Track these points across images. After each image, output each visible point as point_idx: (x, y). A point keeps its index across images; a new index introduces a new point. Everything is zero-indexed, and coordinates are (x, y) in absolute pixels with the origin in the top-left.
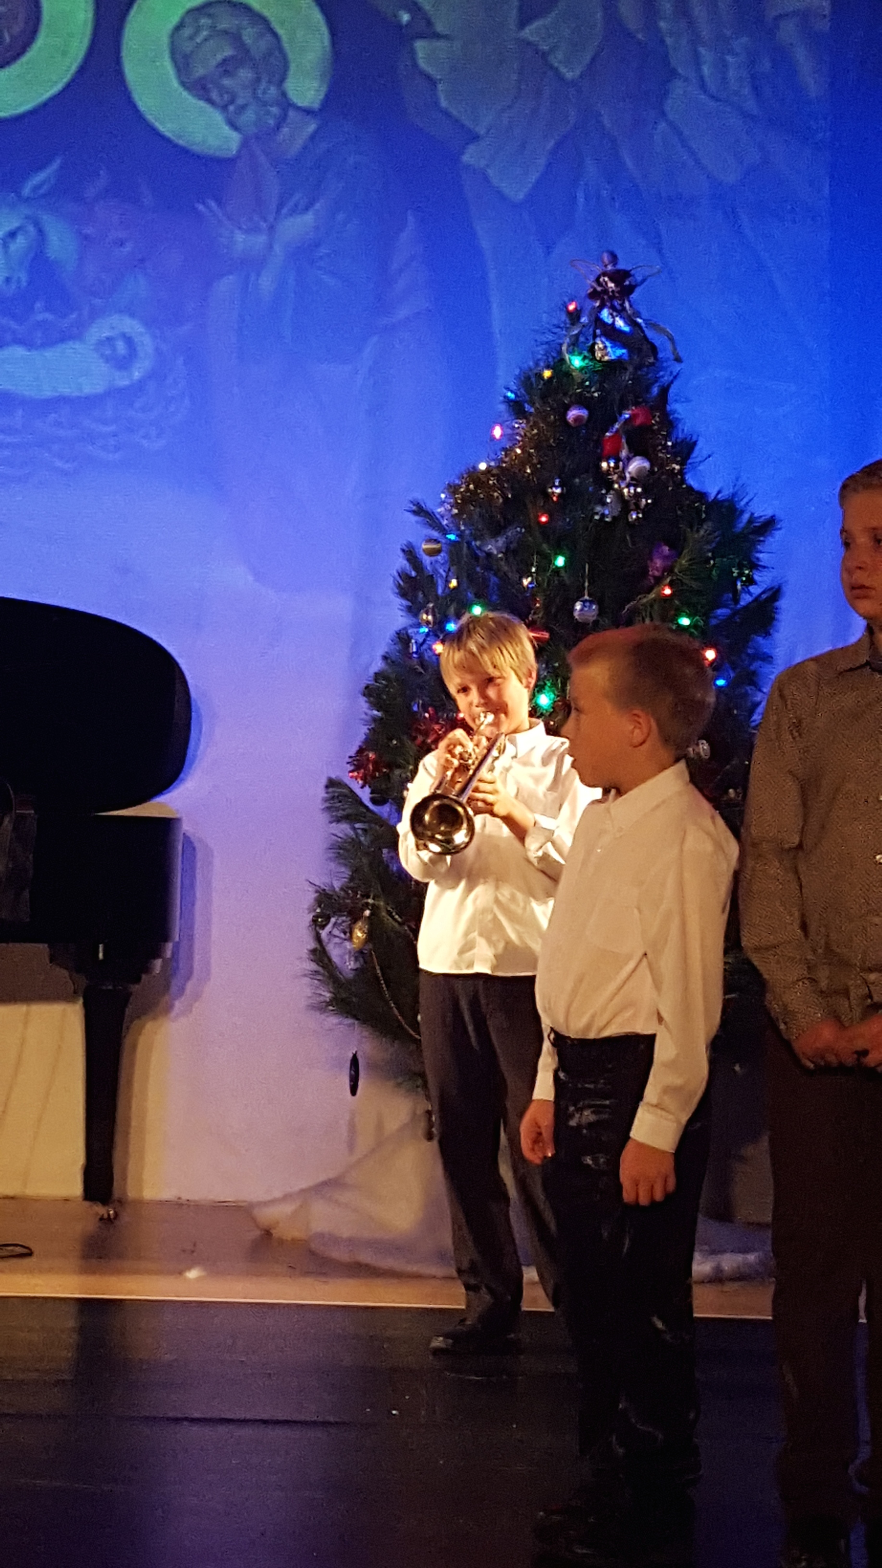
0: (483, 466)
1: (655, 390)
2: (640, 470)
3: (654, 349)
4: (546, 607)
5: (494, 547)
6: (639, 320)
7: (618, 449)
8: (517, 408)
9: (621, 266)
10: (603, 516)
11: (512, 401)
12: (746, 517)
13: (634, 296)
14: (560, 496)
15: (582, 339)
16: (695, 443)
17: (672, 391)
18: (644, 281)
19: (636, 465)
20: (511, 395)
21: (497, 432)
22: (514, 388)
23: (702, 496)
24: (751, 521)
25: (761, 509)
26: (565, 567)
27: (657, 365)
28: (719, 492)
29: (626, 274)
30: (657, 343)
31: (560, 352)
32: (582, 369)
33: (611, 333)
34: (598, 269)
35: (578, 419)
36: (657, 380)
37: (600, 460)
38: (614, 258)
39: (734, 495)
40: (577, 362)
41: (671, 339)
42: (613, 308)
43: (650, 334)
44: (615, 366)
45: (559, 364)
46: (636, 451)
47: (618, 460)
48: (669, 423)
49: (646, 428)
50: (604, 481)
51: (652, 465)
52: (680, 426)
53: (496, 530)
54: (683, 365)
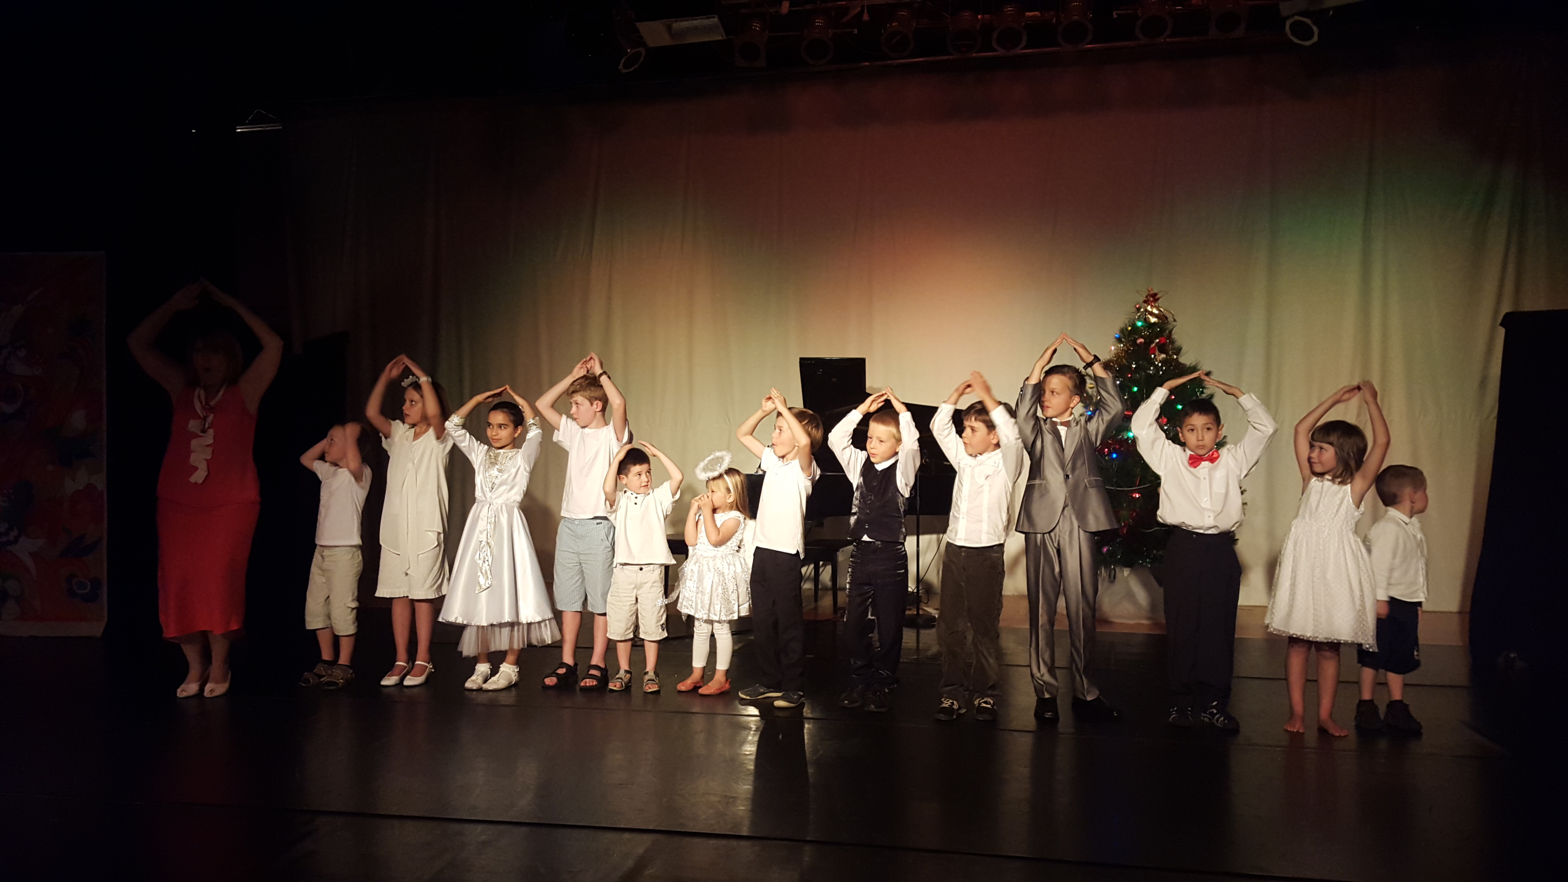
3: (1166, 318)
6: (1162, 309)
7: (1155, 351)
10: (1150, 374)
11: (1118, 338)
13: (1158, 302)
15: (1141, 316)
18: (1162, 297)
19: (1162, 356)
21: (1113, 348)
22: (1118, 333)
23: (1185, 364)
26: (1137, 391)
27: (1168, 323)
29: (1156, 294)
30: (1168, 316)
31: (1134, 321)
32: (1142, 326)
33: (1152, 314)
34: (1147, 294)
35: (1141, 343)
36: (1168, 328)
37: (1149, 355)
40: (1139, 324)
41: (1173, 315)
42: (1151, 306)
43: (1165, 313)
44: (1153, 324)
45: (1134, 326)
46: (1161, 352)
47: (1155, 355)
48: (1172, 342)
49: (1165, 344)
50: (1151, 362)
51: (1167, 356)
52: (1177, 343)
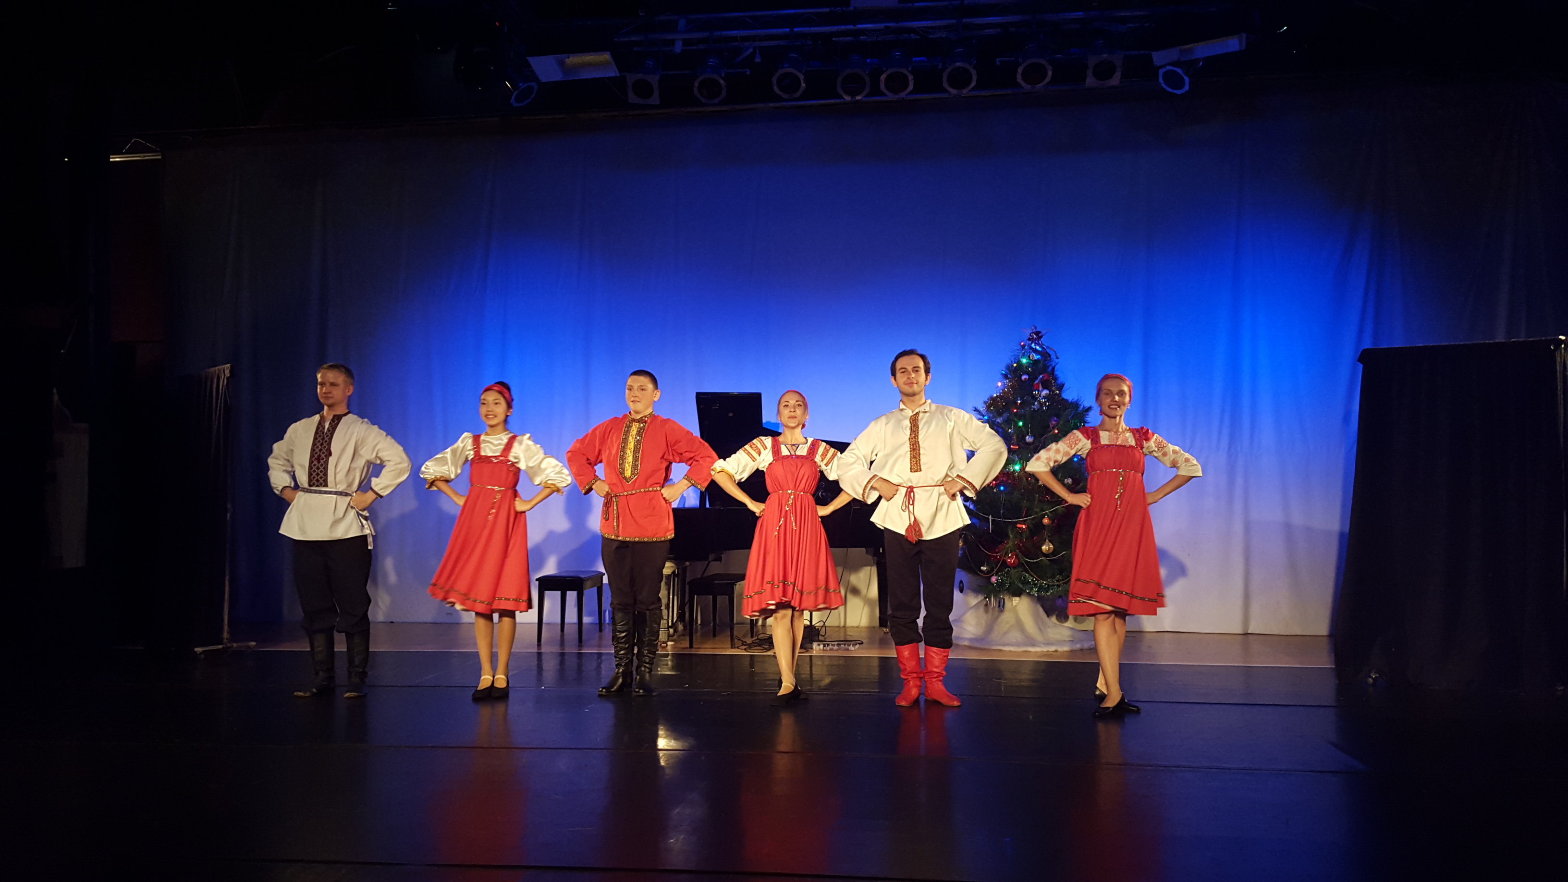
0: (995, 395)
1: (1050, 368)
2: (1046, 394)
3: (1050, 355)
4: (1017, 438)
5: (999, 420)
6: (1044, 347)
7: (1039, 387)
8: (1005, 376)
9: (1038, 330)
10: (1034, 409)
11: (1004, 374)
12: (1082, 407)
13: (1042, 339)
14: (1020, 403)
15: (1026, 353)
16: (1064, 384)
17: (1056, 368)
18: (1045, 334)
19: (1045, 392)
20: (1004, 372)
21: (1000, 384)
22: (1004, 370)
23: (1067, 401)
24: (1084, 407)
25: (1087, 405)
26: (1023, 426)
27: (1051, 360)
28: (1073, 399)
29: (1040, 332)
30: (1050, 353)
31: (1019, 358)
32: (1026, 363)
33: (1035, 351)
34: (1031, 332)
35: (1025, 379)
36: (1051, 365)
37: (1033, 391)
38: (1036, 328)
39: (1078, 400)
40: (1024, 361)
41: (1055, 352)
42: (1035, 343)
43: (1048, 351)
44: (1036, 362)
45: (1019, 363)
46: (1044, 388)
47: (1038, 391)
48: (1056, 379)
49: (1048, 380)
50: (1035, 398)
51: (1050, 392)
52: (1059, 379)
53: (1000, 415)
54: (1059, 360)
